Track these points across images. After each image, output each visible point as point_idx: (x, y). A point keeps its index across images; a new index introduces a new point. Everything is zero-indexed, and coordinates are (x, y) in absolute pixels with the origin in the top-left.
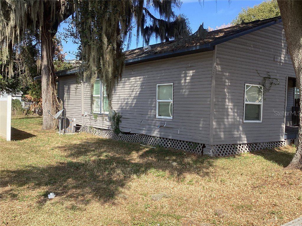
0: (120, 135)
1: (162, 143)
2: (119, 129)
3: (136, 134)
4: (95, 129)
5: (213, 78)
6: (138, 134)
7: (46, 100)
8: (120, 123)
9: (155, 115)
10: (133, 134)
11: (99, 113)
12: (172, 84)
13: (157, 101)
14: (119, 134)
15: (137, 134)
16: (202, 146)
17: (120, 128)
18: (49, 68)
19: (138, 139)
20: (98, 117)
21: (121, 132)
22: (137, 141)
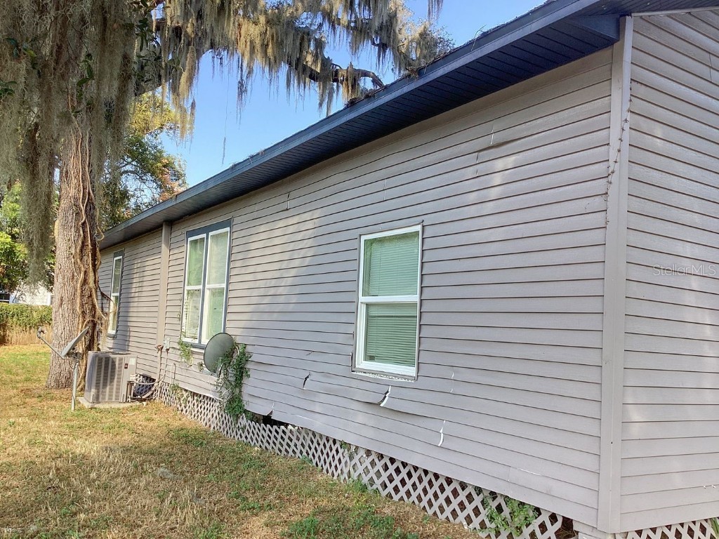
0: (243, 421)
1: (372, 474)
2: (240, 401)
3: (288, 424)
4: (185, 395)
5: (613, 178)
6: (294, 426)
7: (62, 300)
8: (245, 380)
9: (353, 357)
10: (280, 424)
11: (197, 341)
12: (419, 228)
13: (362, 299)
14: (240, 420)
15: (290, 427)
16: (558, 525)
17: (245, 398)
18: (80, 208)
19: (296, 445)
20: (195, 356)
21: (246, 411)
22: (291, 453)
